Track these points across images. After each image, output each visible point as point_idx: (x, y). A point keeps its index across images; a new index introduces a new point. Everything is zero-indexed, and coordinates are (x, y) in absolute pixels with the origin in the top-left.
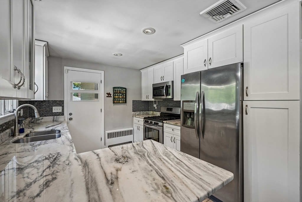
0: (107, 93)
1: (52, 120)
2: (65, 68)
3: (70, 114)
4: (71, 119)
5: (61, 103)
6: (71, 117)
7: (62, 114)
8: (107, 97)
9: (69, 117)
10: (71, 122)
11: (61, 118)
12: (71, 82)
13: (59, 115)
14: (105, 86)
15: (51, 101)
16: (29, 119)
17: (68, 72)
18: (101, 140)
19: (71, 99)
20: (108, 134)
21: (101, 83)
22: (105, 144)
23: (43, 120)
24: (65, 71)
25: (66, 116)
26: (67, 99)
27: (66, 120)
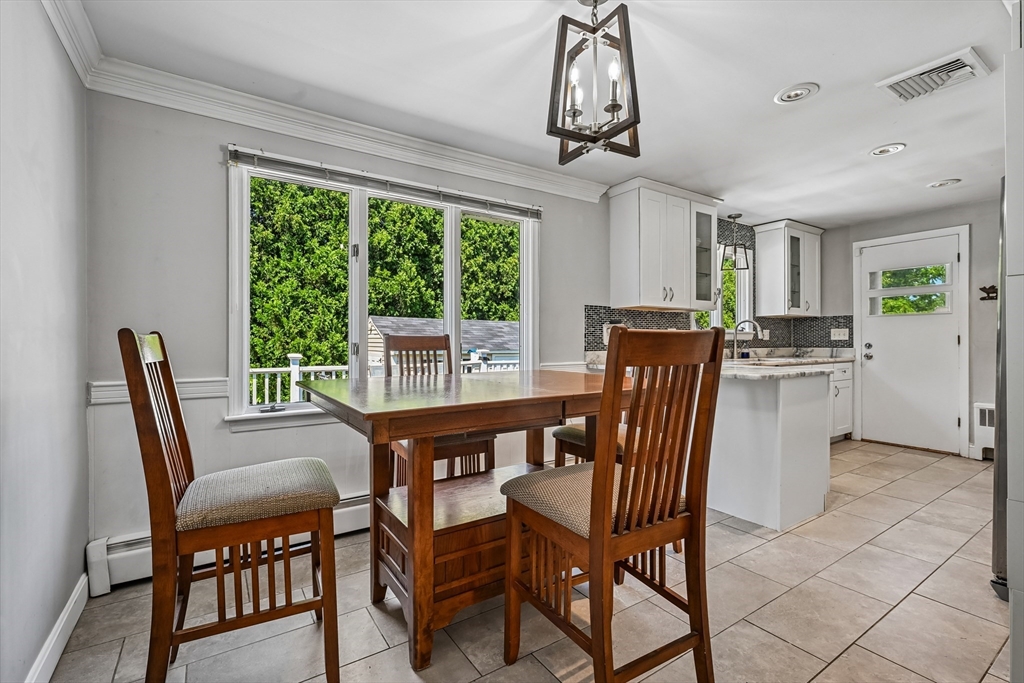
0: (983, 289)
1: (829, 355)
2: (856, 245)
3: (869, 346)
4: (869, 357)
5: (847, 322)
6: (868, 351)
7: (849, 344)
8: (983, 299)
9: (866, 351)
10: (869, 363)
11: (846, 353)
12: (873, 274)
13: (843, 346)
14: (974, 268)
15: (828, 318)
16: (792, 350)
17: (861, 253)
18: (959, 425)
19: (872, 312)
20: (981, 410)
21: (959, 260)
22: (971, 439)
23: (813, 354)
24: (855, 252)
25: (859, 349)
26: (860, 311)
27: (858, 357)
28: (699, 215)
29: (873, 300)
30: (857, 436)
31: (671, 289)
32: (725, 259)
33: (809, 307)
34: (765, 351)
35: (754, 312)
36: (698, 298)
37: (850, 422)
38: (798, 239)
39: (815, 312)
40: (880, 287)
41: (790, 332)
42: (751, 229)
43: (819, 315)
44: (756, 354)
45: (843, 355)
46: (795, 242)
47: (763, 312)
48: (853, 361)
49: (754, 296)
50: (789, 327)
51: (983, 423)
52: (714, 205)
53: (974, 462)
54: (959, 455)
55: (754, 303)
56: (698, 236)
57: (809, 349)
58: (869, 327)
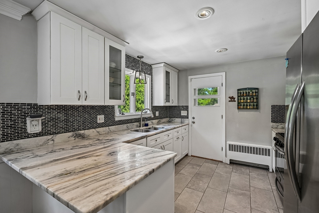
0: (230, 97)
1: (180, 121)
2: (190, 77)
3: (194, 118)
4: (194, 123)
5: (186, 108)
7: (187, 117)
8: (229, 101)
9: (193, 120)
10: (194, 125)
12: (195, 89)
13: (185, 118)
14: (227, 88)
15: (180, 106)
16: (168, 119)
17: (191, 81)
18: (222, 150)
19: (195, 105)
20: (229, 145)
21: (222, 86)
22: (226, 156)
23: (175, 121)
24: (189, 80)
25: (190, 119)
26: (191, 104)
27: (190, 123)
28: (111, 48)
29: (195, 100)
30: (190, 155)
31: (86, 92)
32: (136, 78)
33: (174, 102)
34: (157, 121)
35: (152, 104)
36: (110, 98)
37: (187, 149)
38: (169, 72)
39: (175, 104)
40: (197, 95)
41: (167, 112)
42: (150, 66)
43: (177, 105)
44: (152, 123)
45: (185, 122)
46: (167, 73)
47: (156, 104)
48: (188, 124)
49: (152, 96)
50: (167, 110)
51: (230, 150)
52: (124, 45)
53: (227, 164)
54: (222, 162)
55: (152, 100)
56: (111, 61)
57: (174, 119)
58: (194, 111)
